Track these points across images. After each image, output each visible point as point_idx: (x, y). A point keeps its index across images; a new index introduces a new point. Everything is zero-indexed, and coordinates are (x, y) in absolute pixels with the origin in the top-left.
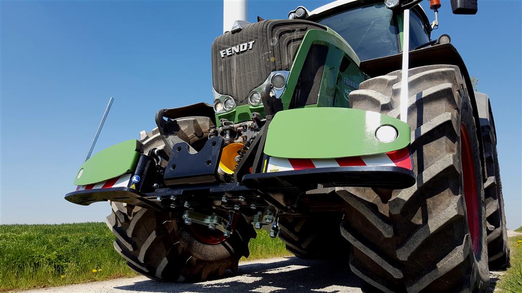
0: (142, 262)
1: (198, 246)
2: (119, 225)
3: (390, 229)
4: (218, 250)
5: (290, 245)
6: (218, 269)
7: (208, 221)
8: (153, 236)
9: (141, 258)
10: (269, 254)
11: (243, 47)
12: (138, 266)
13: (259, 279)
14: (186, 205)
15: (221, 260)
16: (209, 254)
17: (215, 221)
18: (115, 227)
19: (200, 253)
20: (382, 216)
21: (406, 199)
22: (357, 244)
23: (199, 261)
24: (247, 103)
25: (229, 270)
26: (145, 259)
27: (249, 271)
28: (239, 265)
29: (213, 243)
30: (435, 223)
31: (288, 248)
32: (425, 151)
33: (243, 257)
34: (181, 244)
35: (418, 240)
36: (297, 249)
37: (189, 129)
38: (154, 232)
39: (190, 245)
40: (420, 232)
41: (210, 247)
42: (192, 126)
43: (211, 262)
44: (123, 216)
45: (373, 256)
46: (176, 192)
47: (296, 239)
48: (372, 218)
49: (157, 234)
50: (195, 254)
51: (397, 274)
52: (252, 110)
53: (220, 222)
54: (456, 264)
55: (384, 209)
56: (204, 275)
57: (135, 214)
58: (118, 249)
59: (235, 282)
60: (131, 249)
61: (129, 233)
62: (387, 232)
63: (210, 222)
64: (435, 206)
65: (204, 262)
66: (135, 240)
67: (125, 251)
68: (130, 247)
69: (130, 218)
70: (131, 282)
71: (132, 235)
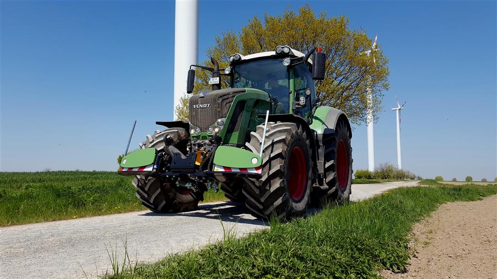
0: (152, 202)
1: (179, 195)
2: (140, 185)
3: (258, 191)
4: (188, 198)
5: (227, 194)
6: (188, 207)
7: (187, 185)
8: (159, 191)
9: (152, 201)
10: (214, 199)
11: (205, 106)
12: (149, 205)
13: (208, 211)
14: (179, 179)
15: (189, 202)
16: (184, 199)
17: (190, 186)
18: (138, 186)
19: (180, 199)
20: (256, 186)
21: (264, 181)
22: (248, 196)
23: (179, 203)
24: (206, 131)
25: (192, 208)
26: (154, 201)
27: (204, 208)
28: (198, 205)
29: (186, 194)
30: (272, 189)
31: (226, 196)
32: (272, 163)
33: (201, 201)
34: (171, 194)
35: (267, 195)
36: (231, 196)
37: (175, 136)
38: (160, 189)
39: (175, 195)
40: (267, 192)
41: (184, 196)
42: (176, 135)
43: (185, 203)
44: (143, 181)
45: (253, 200)
46: (176, 174)
47: (231, 191)
48: (253, 186)
49: (161, 190)
50: (178, 199)
51: (261, 207)
52: (209, 136)
53: (192, 185)
54: (280, 203)
55: (257, 184)
56: (181, 210)
57: (149, 180)
58: (138, 197)
59: (197, 213)
60: (147, 197)
61: (146, 189)
62: (257, 192)
63: (188, 185)
64: (274, 183)
65: (181, 203)
66: (149, 192)
67: (142, 197)
68: (146, 196)
69: (147, 182)
70: (144, 212)
71: (148, 190)
